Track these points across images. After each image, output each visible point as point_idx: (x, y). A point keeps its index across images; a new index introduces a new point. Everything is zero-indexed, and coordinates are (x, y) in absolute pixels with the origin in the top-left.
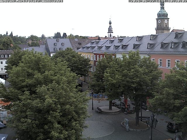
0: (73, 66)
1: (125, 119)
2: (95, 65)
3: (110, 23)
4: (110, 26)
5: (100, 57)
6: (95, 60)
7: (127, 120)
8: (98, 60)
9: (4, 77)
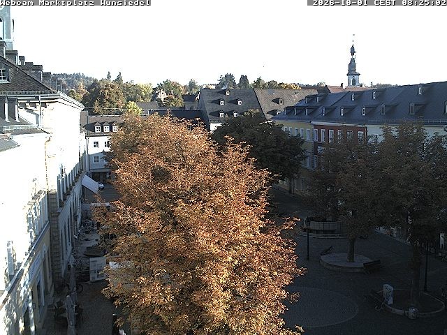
0: (263, 154)
1: (387, 285)
2: (315, 152)
3: (353, 52)
4: (353, 60)
5: (327, 134)
6: (316, 140)
7: (390, 287)
8: (323, 140)
9: (101, 177)
